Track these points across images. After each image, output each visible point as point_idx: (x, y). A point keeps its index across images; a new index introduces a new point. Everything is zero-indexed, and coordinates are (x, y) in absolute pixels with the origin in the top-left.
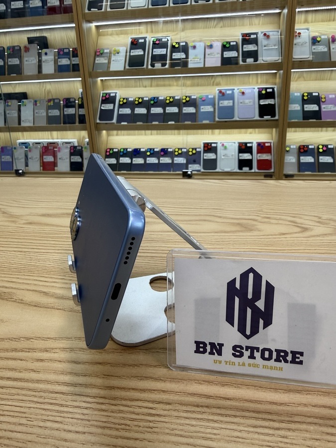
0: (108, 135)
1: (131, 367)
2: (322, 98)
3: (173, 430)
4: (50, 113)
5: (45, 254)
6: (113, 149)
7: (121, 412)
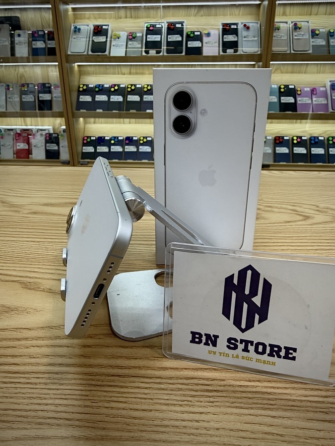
0: (85, 123)
2: (298, 91)
4: (24, 98)
6: (90, 137)
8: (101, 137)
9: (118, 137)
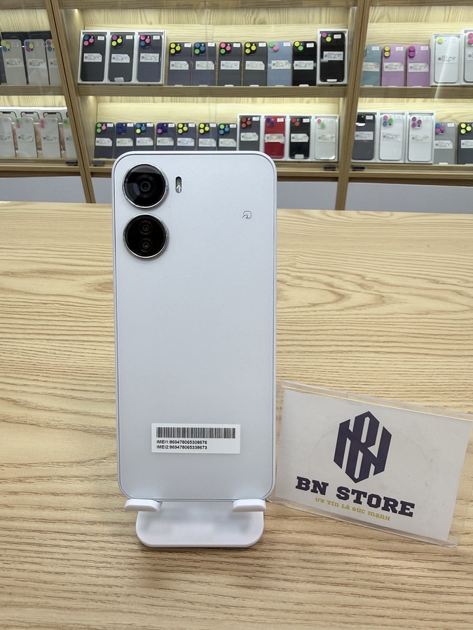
0: (98, 102)
1: (115, 498)
3: (154, 565)
5: (12, 340)
7: (102, 549)
8: (122, 124)
9: (146, 124)
